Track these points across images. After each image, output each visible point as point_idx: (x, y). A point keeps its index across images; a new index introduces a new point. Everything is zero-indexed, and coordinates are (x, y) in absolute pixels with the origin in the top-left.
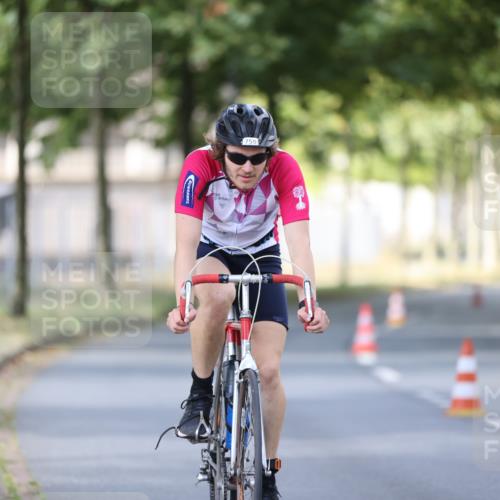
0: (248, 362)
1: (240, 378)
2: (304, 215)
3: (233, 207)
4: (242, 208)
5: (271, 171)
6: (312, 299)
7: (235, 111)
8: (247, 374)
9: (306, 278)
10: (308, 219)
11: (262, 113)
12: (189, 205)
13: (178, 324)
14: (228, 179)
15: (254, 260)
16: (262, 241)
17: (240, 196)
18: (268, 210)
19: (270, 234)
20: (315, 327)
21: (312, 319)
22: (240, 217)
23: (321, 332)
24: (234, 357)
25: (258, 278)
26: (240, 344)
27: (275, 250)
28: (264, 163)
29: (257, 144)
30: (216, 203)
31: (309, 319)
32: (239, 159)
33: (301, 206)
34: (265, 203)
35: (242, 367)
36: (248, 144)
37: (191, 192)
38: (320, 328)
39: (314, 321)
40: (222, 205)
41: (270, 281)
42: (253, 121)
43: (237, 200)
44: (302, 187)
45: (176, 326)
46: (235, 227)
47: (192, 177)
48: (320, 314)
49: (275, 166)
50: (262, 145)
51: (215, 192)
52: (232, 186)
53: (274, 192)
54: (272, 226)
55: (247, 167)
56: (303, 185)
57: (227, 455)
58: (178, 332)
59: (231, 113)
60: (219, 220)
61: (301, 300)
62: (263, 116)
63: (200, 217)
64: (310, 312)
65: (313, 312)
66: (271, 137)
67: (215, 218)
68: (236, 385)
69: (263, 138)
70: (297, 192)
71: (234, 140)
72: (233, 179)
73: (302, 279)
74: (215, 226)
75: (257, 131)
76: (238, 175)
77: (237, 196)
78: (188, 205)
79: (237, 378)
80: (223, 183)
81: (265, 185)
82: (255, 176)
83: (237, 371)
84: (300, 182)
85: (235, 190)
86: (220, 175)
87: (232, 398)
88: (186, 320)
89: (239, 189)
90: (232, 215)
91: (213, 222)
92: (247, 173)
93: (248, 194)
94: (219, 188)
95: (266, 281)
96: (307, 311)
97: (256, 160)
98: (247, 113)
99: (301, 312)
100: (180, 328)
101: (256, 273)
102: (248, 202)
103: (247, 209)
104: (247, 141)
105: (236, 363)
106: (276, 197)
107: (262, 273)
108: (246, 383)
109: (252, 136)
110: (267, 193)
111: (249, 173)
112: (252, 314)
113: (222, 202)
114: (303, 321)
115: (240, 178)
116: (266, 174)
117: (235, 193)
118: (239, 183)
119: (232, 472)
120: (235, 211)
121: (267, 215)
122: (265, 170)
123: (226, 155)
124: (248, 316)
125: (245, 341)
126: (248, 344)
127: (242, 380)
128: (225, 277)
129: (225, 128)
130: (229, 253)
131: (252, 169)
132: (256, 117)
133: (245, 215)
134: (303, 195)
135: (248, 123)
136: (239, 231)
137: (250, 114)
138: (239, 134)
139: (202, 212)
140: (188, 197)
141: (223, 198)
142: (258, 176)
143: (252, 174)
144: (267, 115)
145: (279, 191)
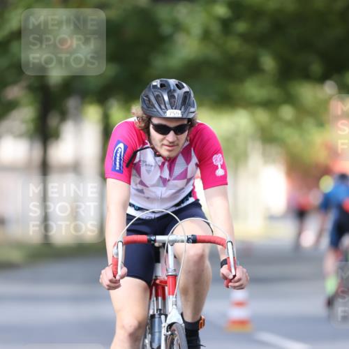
0: (174, 316)
1: (167, 331)
2: (223, 181)
4: (166, 174)
5: (191, 141)
6: (234, 258)
7: (159, 86)
8: (174, 327)
9: (229, 239)
10: (227, 184)
11: (183, 87)
12: (120, 171)
13: (111, 281)
14: (153, 148)
16: (182, 202)
18: (189, 176)
20: (237, 284)
21: (235, 276)
22: (164, 182)
23: (242, 289)
24: (159, 310)
25: (183, 239)
26: (164, 298)
28: (187, 132)
29: (180, 116)
30: (143, 169)
31: (231, 277)
32: (163, 130)
33: (220, 172)
34: (186, 170)
35: (169, 321)
36: (172, 116)
37: (120, 159)
38: (241, 285)
39: (236, 278)
40: (149, 172)
42: (176, 95)
43: (162, 167)
44: (220, 155)
45: (108, 283)
47: (121, 145)
48: (241, 272)
50: (185, 116)
51: (142, 159)
52: (157, 154)
53: (194, 160)
54: (192, 187)
55: (171, 136)
59: (155, 87)
60: (147, 187)
62: (184, 90)
64: (233, 270)
65: (236, 270)
66: (192, 110)
67: (142, 183)
68: (163, 338)
70: (217, 160)
73: (225, 240)
74: (141, 191)
75: (179, 104)
76: (163, 145)
77: (160, 163)
78: (117, 171)
79: (164, 331)
80: (149, 153)
81: (186, 154)
82: (178, 145)
83: (165, 325)
84: (219, 151)
85: (160, 158)
86: (147, 144)
88: (118, 277)
89: (163, 157)
90: (158, 180)
91: (140, 187)
92: (170, 143)
93: (171, 162)
95: (191, 241)
97: (179, 130)
98: (170, 87)
100: (113, 285)
103: (171, 175)
104: (171, 113)
105: (163, 317)
106: (197, 165)
108: (173, 335)
109: (175, 109)
110: (188, 160)
111: (173, 142)
113: (148, 168)
114: (225, 278)
115: (164, 147)
116: (187, 143)
120: (161, 177)
121: (189, 180)
122: (187, 139)
123: (151, 126)
124: (174, 273)
125: (171, 296)
126: (174, 299)
127: (170, 333)
128: (153, 238)
129: (149, 100)
130: (153, 216)
131: (176, 139)
132: (178, 91)
133: (169, 180)
134: (222, 163)
135: (171, 96)
136: (164, 196)
137: (172, 88)
138: (163, 107)
139: (130, 178)
140: (118, 164)
141: (149, 165)
142: (181, 145)
143: (176, 143)
144: (188, 90)
145: (200, 159)
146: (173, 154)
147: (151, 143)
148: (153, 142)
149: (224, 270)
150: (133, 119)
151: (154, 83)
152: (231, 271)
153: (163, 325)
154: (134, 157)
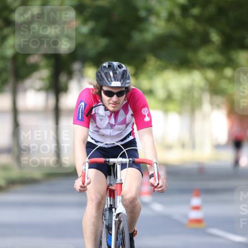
0: (120, 209)
1: (116, 218)
2: (149, 124)
3: (107, 121)
4: (113, 121)
5: (128, 100)
6: (158, 173)
7: (107, 67)
8: (120, 215)
9: (154, 161)
10: (152, 126)
11: (123, 67)
12: (82, 120)
13: (81, 187)
14: (104, 105)
16: (125, 138)
17: (111, 115)
18: (127, 123)
20: (160, 189)
21: (158, 184)
22: (112, 126)
24: (111, 205)
26: (114, 198)
28: (124, 96)
29: (120, 85)
31: (156, 185)
33: (147, 119)
35: (117, 212)
37: (82, 113)
39: (159, 186)
40: (101, 120)
41: (134, 162)
42: (117, 72)
43: (110, 117)
44: (147, 108)
47: (83, 104)
49: (130, 97)
50: (123, 86)
52: (106, 109)
53: (131, 112)
54: (131, 130)
55: (115, 98)
58: (81, 191)
59: (104, 68)
60: (100, 129)
61: (151, 173)
62: (123, 69)
63: (88, 127)
66: (128, 81)
68: (114, 222)
70: (144, 111)
73: (152, 161)
74: (98, 131)
75: (120, 78)
76: (109, 103)
77: (109, 115)
78: (80, 120)
79: (114, 218)
81: (125, 108)
82: (119, 104)
83: (115, 214)
85: (108, 111)
86: (100, 102)
90: (107, 125)
91: (96, 129)
92: (114, 102)
93: (116, 114)
95: (131, 162)
97: (119, 94)
100: (82, 189)
102: (116, 118)
103: (115, 122)
104: (114, 84)
105: (114, 209)
106: (132, 115)
108: (119, 221)
109: (117, 81)
110: (126, 112)
111: (116, 102)
113: (101, 117)
114: (153, 185)
115: (111, 105)
117: (108, 113)
120: (109, 123)
121: (127, 125)
122: (125, 100)
123: (102, 92)
124: (121, 182)
125: (119, 196)
126: (121, 198)
127: (118, 219)
128: (107, 160)
129: (101, 76)
130: (107, 146)
131: (117, 100)
132: (119, 70)
133: (114, 125)
134: (148, 113)
135: (115, 73)
137: (115, 68)
138: (109, 80)
140: (80, 115)
141: (101, 116)
142: (121, 103)
143: (118, 102)
144: (125, 69)
145: (134, 111)
148: (104, 102)
149: (152, 180)
151: (104, 65)
152: (156, 181)
153: (114, 214)
154: (91, 111)
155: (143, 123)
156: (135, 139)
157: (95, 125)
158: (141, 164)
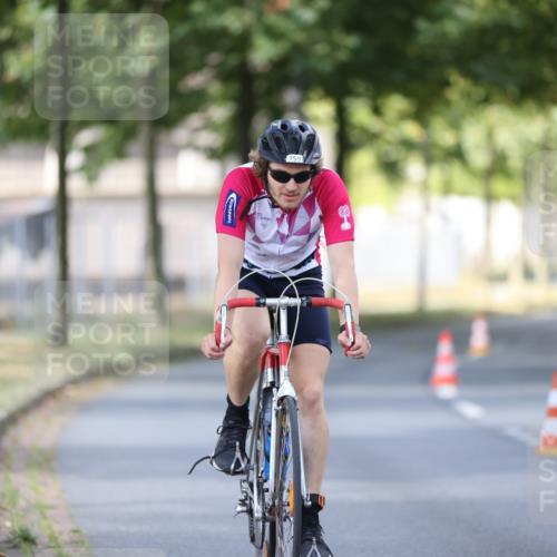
0: (286, 389)
1: (278, 405)
2: (349, 236)
3: (276, 228)
4: (285, 229)
5: (315, 190)
6: (353, 323)
7: (279, 127)
8: (285, 400)
9: (347, 301)
10: (353, 240)
11: (307, 129)
13: (213, 350)
14: (271, 198)
15: (293, 283)
16: (303, 264)
17: (283, 216)
18: (311, 230)
19: (312, 256)
20: (355, 352)
21: (353, 343)
22: (283, 238)
23: (362, 357)
24: (273, 384)
25: (296, 301)
26: (277, 369)
27: (317, 272)
28: (309, 181)
29: (301, 161)
30: (258, 223)
31: (349, 344)
32: (282, 177)
33: (346, 226)
34: (309, 223)
35: (280, 394)
36: (293, 161)
37: (232, 212)
38: (361, 353)
39: (355, 346)
40: (264, 226)
41: (309, 304)
42: (298, 137)
43: (280, 221)
44: (347, 207)
45: (211, 352)
46: (277, 248)
47: (234, 195)
48: (361, 339)
49: (319, 185)
50: (307, 162)
51: (257, 211)
52: (274, 205)
53: (318, 212)
54: (314, 248)
55: (291, 184)
56: (349, 204)
57: (265, 486)
58: (213, 358)
59: (275, 129)
60: (261, 242)
61: (342, 324)
62: (307, 133)
63: (242, 236)
64: (351, 336)
65: (354, 336)
66: (317, 154)
67: (257, 239)
68: (274, 413)
69: (308, 155)
70: (343, 212)
71: (278, 157)
72: (276, 198)
73: (342, 303)
74: (257, 247)
75: (301, 148)
76: (281, 194)
77: (279, 216)
78: (230, 225)
79: (275, 405)
80: (266, 202)
81: (309, 204)
82: (298, 194)
83: (275, 399)
84: (345, 201)
85: (276, 210)
86: (264, 193)
87: (270, 426)
88: (221, 346)
89: (282, 209)
90: (275, 236)
91: (255, 243)
92: (290, 192)
93: (291, 214)
94: (262, 208)
95: (305, 304)
96: (348, 336)
97: (300, 178)
98: (291, 129)
99: (342, 337)
100: (215, 354)
101: (294, 296)
102: (291, 222)
103: (290, 229)
104: (290, 158)
105: (274, 390)
106: (321, 218)
107: (300, 296)
108: (284, 410)
109: (297, 153)
110: (311, 212)
111: (293, 192)
112: (291, 339)
113: (264, 222)
114: (344, 346)
115: (283, 197)
116: (310, 193)
117: (278, 213)
118: (282, 201)
119: (271, 503)
120: (278, 232)
121: (311, 236)
122: (309, 189)
123: (269, 173)
125: (283, 367)
126: (287, 370)
127: (281, 407)
128: (262, 301)
130: (268, 276)
131: (296, 187)
132: (301, 133)
133: (288, 236)
134: (348, 215)
136: (282, 253)
137: (294, 130)
138: (283, 150)
139: (244, 232)
140: (230, 216)
141: (265, 218)
143: (296, 192)
144: (312, 132)
145: (324, 211)
146: (293, 205)
147: (269, 193)
148: (271, 191)
150: (249, 165)
151: (275, 124)
154: (248, 208)
155: (339, 233)
156: (320, 267)
157: (253, 235)
158: (328, 308)
